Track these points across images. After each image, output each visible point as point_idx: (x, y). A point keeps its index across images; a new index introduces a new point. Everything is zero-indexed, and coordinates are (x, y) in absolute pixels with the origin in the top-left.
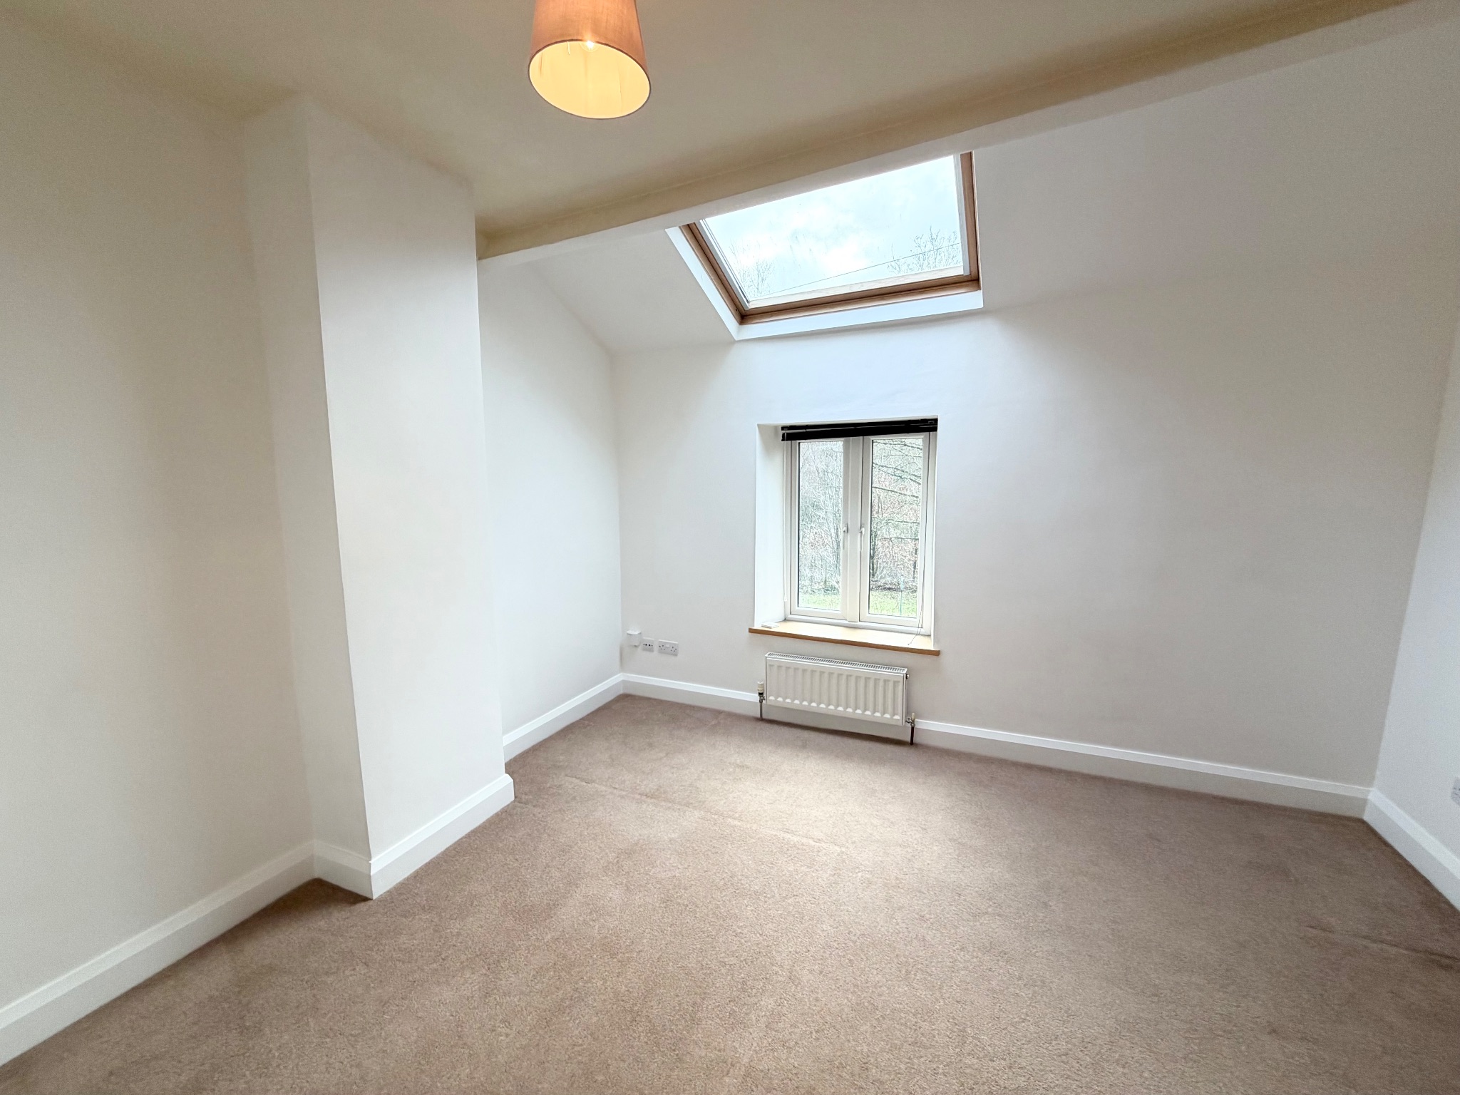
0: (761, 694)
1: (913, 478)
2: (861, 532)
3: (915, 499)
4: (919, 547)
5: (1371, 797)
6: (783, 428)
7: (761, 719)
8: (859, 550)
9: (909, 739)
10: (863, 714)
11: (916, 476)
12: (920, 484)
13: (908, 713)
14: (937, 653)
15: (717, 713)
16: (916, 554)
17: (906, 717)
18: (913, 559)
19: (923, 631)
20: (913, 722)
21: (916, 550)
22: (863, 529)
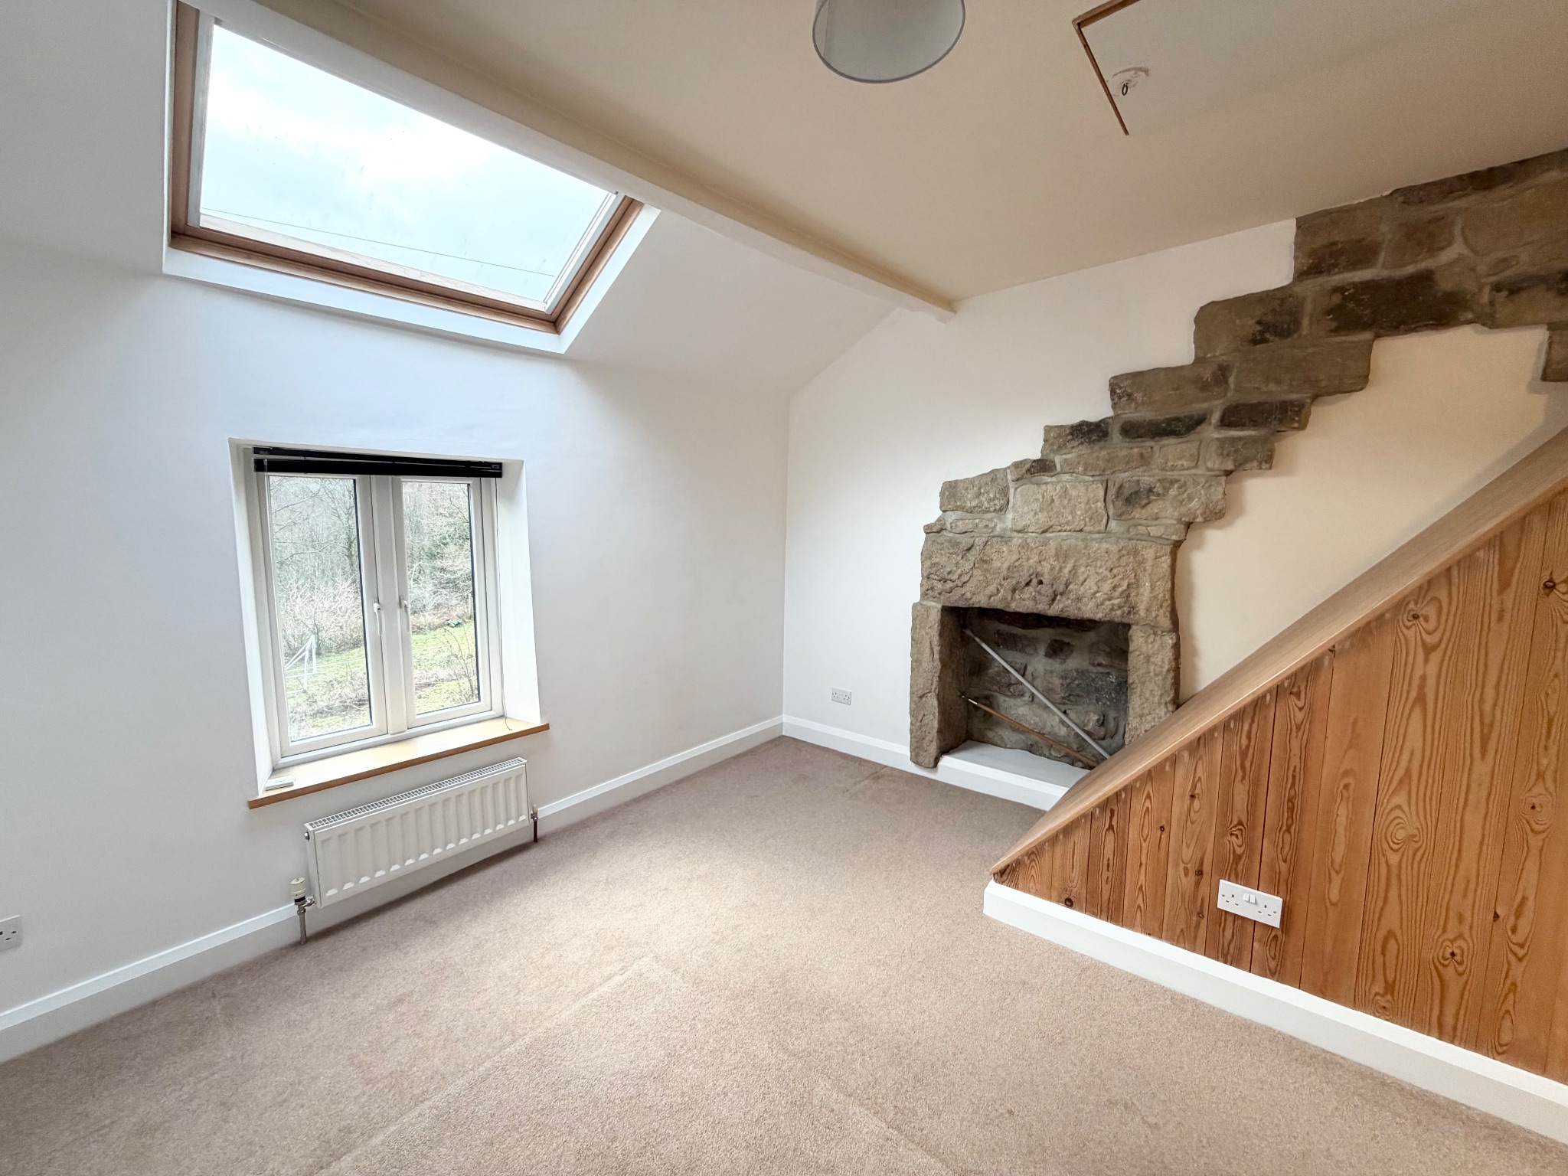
0: (300, 901)
5: (784, 720)
6: (257, 450)
7: (306, 940)
9: (532, 838)
10: (482, 836)
14: (546, 727)
15: (227, 977)
17: (529, 812)
19: (493, 713)
20: (536, 815)
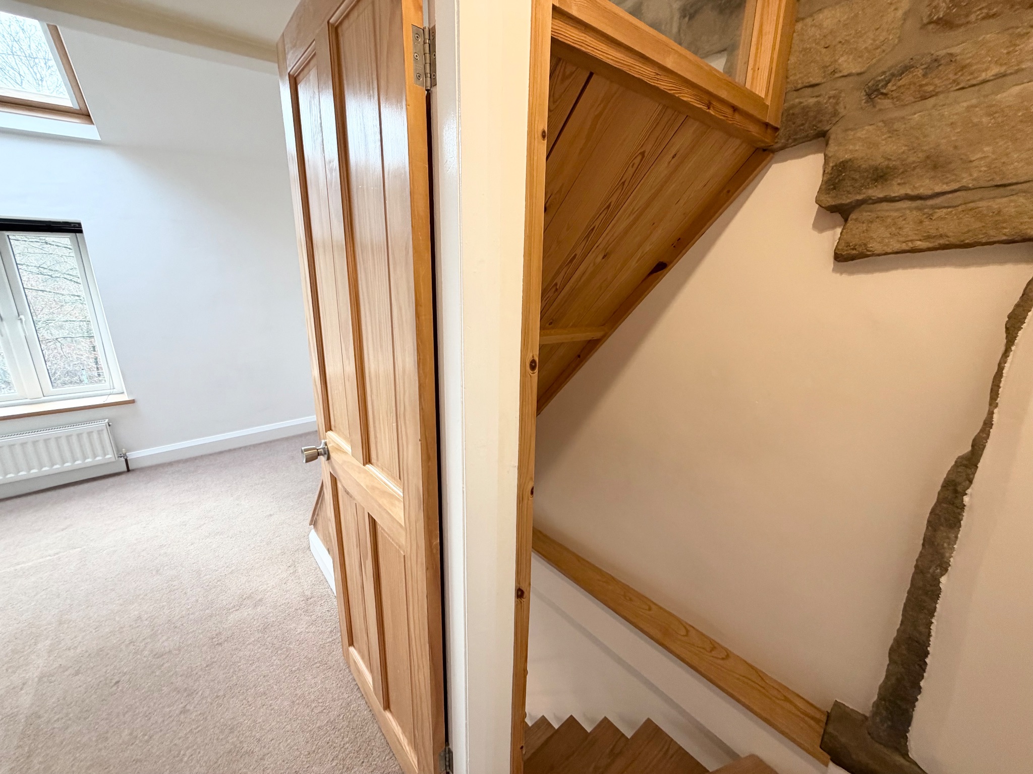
1: (68, 277)
2: (21, 319)
3: (77, 298)
4: (96, 344)
8: (23, 335)
9: (125, 469)
11: (71, 275)
12: (80, 284)
13: (118, 449)
14: (133, 402)
16: (94, 351)
17: (117, 454)
18: (93, 356)
19: (115, 391)
20: (125, 455)
21: (94, 347)
22: (22, 317)
